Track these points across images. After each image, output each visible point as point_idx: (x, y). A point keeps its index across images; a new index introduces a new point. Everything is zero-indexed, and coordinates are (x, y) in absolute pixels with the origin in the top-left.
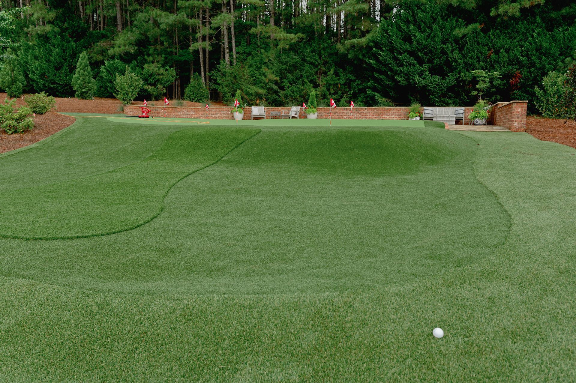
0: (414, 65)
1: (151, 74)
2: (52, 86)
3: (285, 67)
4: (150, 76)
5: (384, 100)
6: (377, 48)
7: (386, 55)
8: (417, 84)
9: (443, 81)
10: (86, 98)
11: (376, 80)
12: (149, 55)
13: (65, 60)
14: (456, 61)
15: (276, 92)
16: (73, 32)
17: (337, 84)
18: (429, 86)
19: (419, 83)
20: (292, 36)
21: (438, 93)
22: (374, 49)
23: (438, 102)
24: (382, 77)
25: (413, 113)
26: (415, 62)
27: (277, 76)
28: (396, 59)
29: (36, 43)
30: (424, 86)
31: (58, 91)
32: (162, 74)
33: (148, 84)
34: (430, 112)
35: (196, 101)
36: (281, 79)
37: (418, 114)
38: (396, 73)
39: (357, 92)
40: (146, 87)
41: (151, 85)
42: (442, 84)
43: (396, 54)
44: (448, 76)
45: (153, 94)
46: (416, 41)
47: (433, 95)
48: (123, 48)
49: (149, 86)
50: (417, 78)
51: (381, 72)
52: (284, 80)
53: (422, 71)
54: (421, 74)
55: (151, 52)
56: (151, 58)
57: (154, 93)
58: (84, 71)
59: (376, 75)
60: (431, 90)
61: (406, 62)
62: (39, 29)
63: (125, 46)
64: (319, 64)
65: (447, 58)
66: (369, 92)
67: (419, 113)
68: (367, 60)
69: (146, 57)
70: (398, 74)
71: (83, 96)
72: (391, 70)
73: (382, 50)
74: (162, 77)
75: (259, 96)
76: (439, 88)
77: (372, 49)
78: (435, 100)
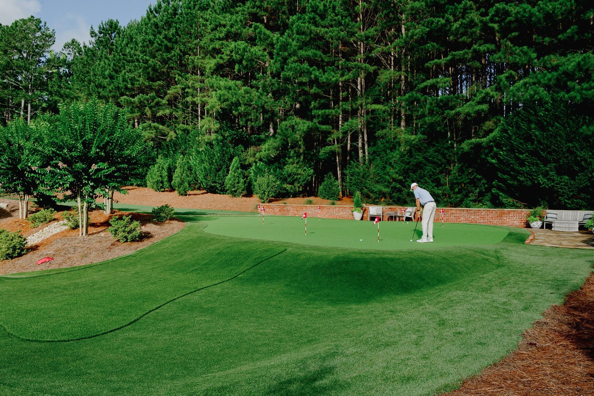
0: (537, 165)
1: (290, 174)
2: (213, 185)
3: (407, 167)
4: (290, 175)
5: (510, 200)
6: (497, 148)
7: (507, 156)
8: (541, 185)
9: (572, 182)
10: (235, 196)
11: (501, 180)
12: (290, 158)
13: (224, 162)
14: (585, 160)
15: (400, 191)
16: (233, 139)
17: (461, 183)
18: (556, 187)
19: (543, 184)
20: (413, 137)
21: (568, 195)
22: (495, 149)
23: (569, 204)
24: (505, 177)
25: (532, 217)
26: (539, 162)
27: (400, 175)
28: (517, 159)
29: (204, 149)
30: (550, 187)
31: (217, 188)
32: (300, 174)
33: (288, 183)
34: (554, 216)
35: (328, 199)
36: (405, 178)
37: (538, 218)
38: (519, 172)
39: (484, 190)
40: (285, 186)
41: (290, 183)
42: (571, 185)
43: (517, 154)
44: (578, 176)
45: (290, 192)
46: (537, 141)
47: (562, 196)
48: (267, 152)
49: (288, 185)
50: (541, 179)
51: (504, 173)
52: (408, 179)
53: (547, 171)
54: (546, 174)
55: (291, 155)
56: (291, 160)
57: (292, 191)
58: (235, 173)
59: (500, 175)
60: (559, 191)
61: (528, 162)
62: (206, 138)
63: (269, 150)
64: (443, 163)
65: (576, 157)
66: (494, 191)
67: (540, 217)
68: (489, 159)
69: (287, 159)
70: (521, 174)
71: (234, 194)
72: (513, 169)
73: (502, 150)
74: (299, 176)
75: (384, 195)
76: (569, 189)
77: (493, 149)
78: (565, 202)
